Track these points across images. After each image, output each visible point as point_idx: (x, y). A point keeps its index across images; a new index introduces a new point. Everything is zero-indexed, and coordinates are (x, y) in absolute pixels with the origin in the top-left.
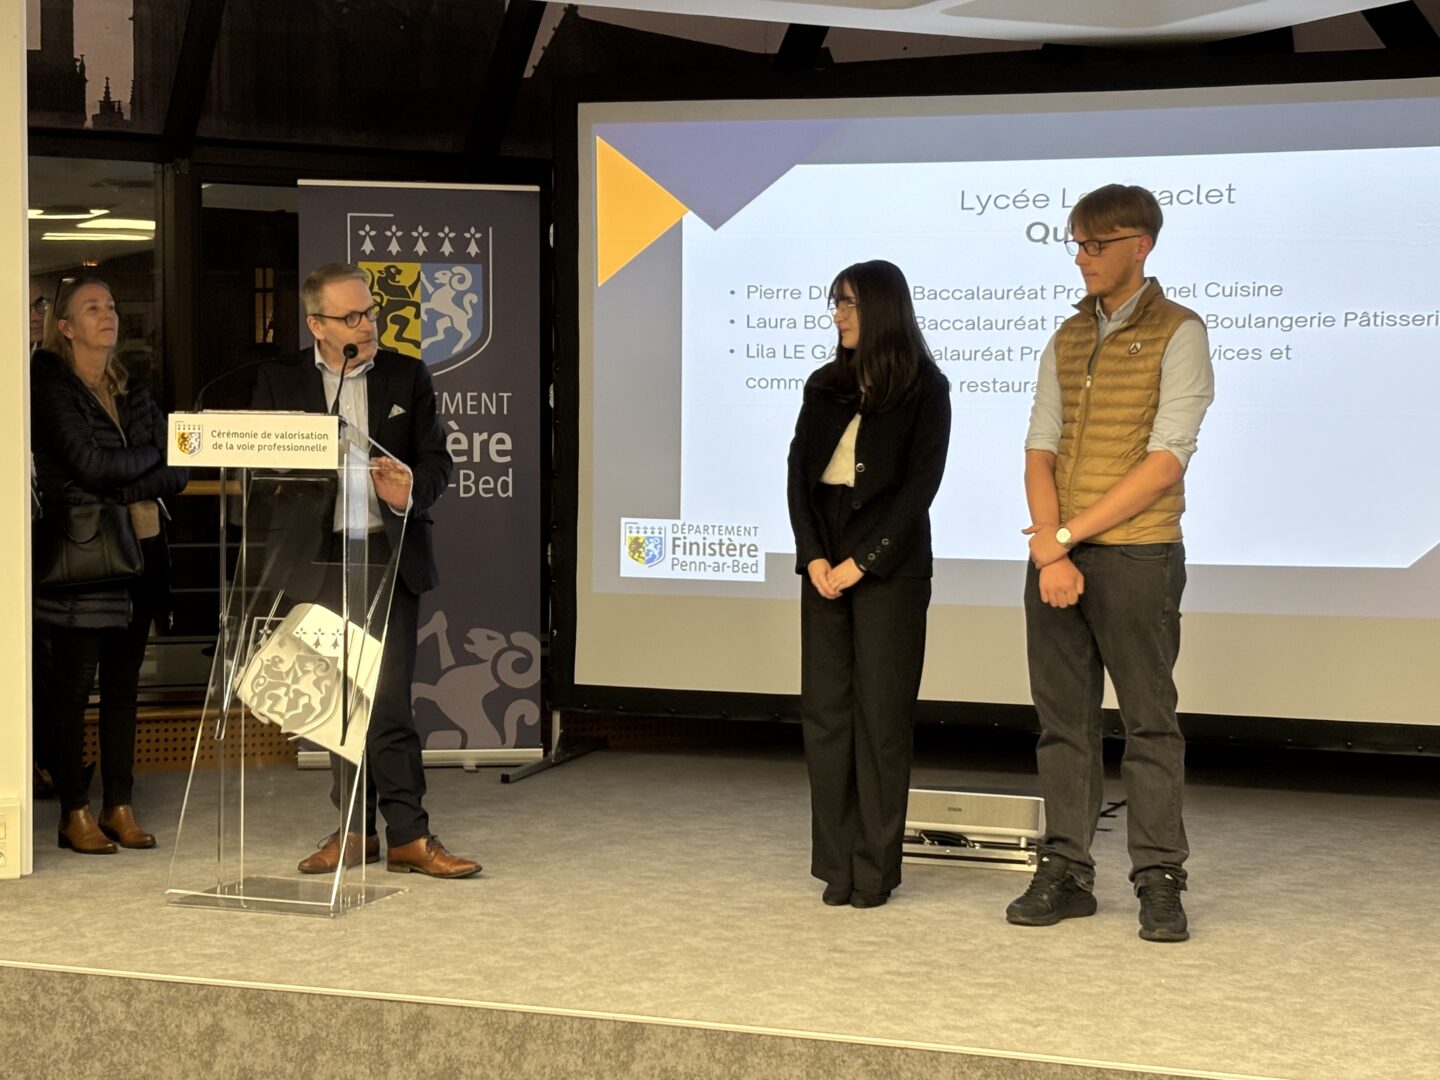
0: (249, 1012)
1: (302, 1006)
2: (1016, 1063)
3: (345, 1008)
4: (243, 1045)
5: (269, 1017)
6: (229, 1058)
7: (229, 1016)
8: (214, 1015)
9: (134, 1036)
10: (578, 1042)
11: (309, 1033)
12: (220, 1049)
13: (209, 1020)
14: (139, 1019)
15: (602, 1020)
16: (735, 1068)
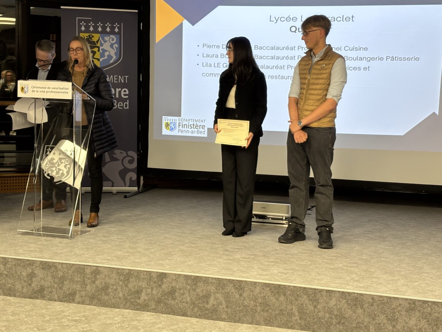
0: (43, 268)
1: (60, 267)
2: (279, 285)
3: (73, 267)
4: (41, 278)
5: (49, 270)
6: (37, 282)
7: (37, 269)
8: (32, 269)
9: (7, 275)
10: (146, 278)
11: (62, 275)
12: (34, 279)
13: (30, 271)
14: (8, 270)
15: (153, 272)
16: (194, 287)
